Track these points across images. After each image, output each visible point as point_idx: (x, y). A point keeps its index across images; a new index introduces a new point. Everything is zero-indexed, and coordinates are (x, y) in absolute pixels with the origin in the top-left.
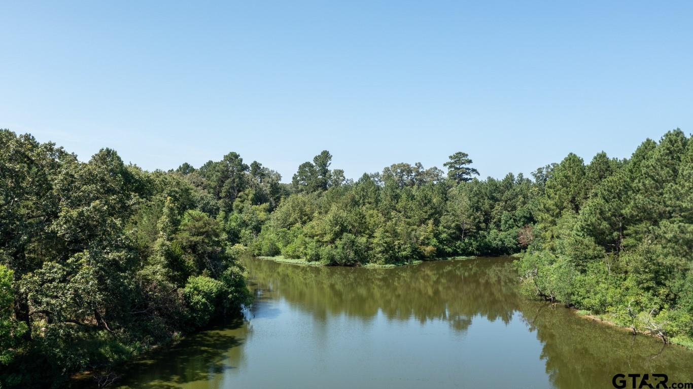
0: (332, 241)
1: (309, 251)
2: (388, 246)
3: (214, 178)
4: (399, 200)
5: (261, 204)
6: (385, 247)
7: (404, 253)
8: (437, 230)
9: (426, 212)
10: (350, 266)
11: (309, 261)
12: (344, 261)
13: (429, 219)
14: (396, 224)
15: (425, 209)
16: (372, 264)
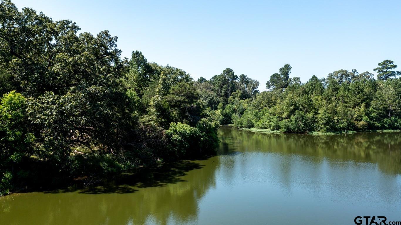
0: (289, 117)
1: (272, 124)
2: (329, 119)
3: (217, 85)
4: (339, 91)
5: (245, 99)
6: (326, 120)
7: (341, 125)
8: (368, 111)
9: (359, 98)
10: (301, 133)
11: (272, 130)
12: (296, 130)
13: (362, 103)
14: (336, 106)
15: (358, 96)
16: (317, 132)
